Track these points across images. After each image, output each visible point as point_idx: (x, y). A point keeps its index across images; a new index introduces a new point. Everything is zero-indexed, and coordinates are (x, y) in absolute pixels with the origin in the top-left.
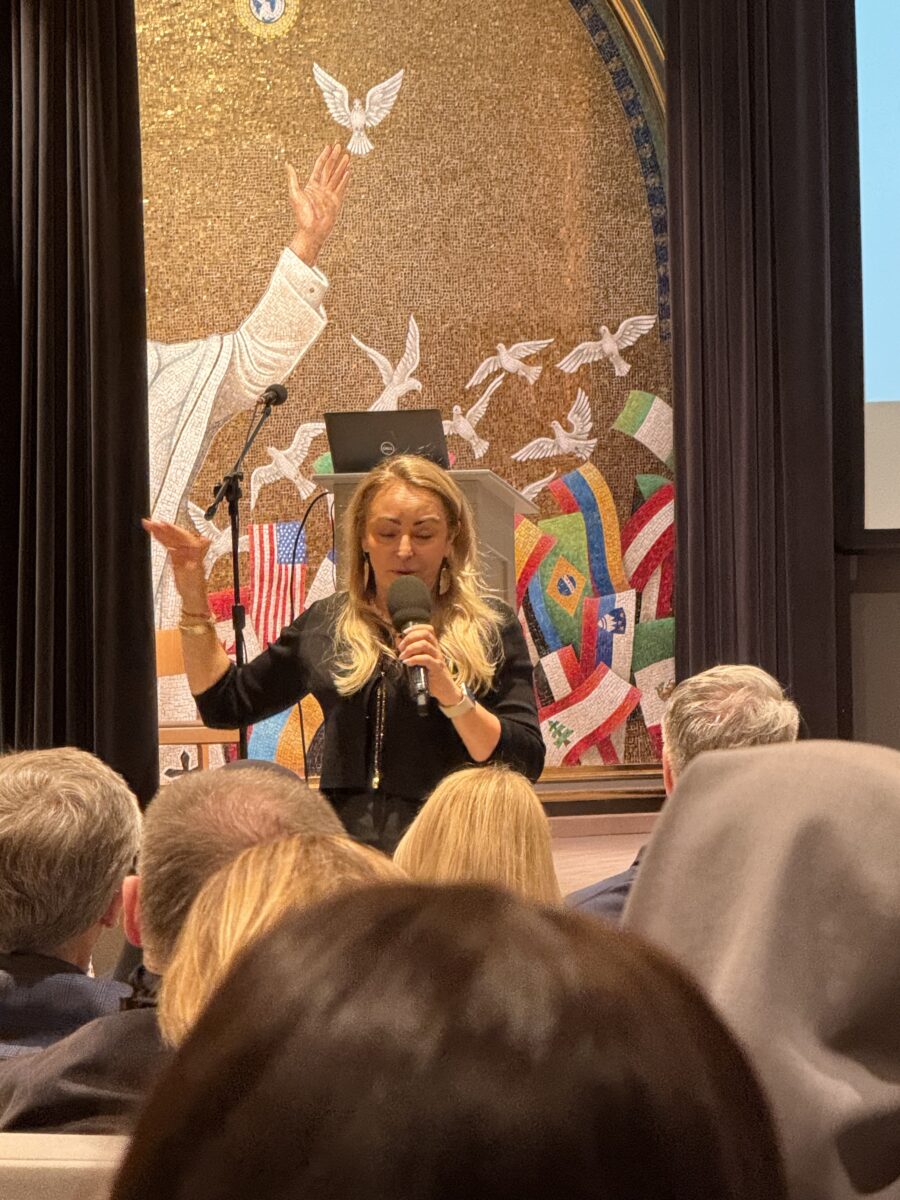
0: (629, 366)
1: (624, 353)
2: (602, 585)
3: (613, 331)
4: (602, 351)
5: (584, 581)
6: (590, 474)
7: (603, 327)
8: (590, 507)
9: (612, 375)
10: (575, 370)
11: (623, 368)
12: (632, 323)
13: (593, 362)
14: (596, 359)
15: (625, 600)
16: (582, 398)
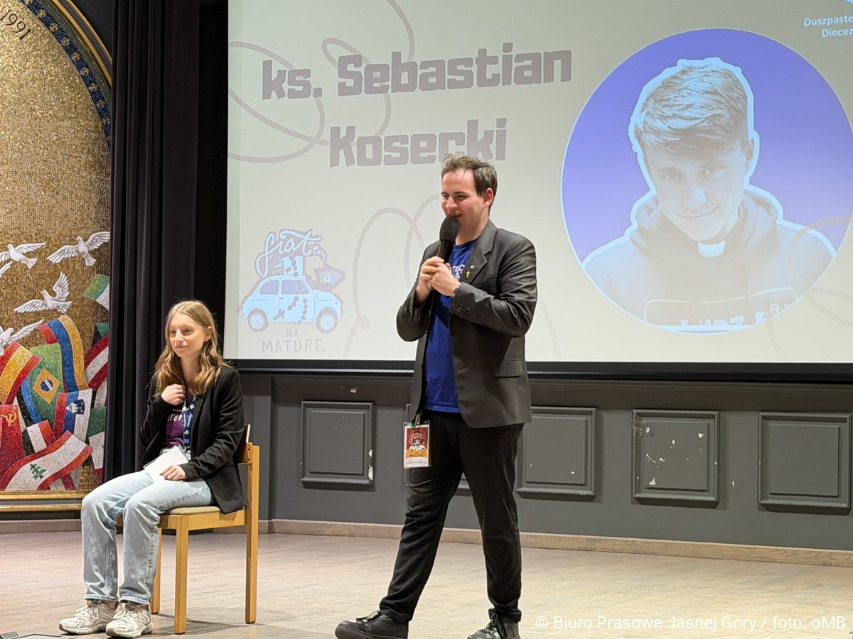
0: (95, 260)
1: (92, 253)
2: (70, 385)
3: (85, 240)
4: (77, 251)
5: (58, 382)
6: (66, 321)
7: (79, 237)
8: (64, 340)
9: (84, 265)
10: (59, 261)
11: (91, 261)
12: (98, 236)
13: (71, 257)
14: (73, 256)
15: (85, 395)
16: (63, 278)
